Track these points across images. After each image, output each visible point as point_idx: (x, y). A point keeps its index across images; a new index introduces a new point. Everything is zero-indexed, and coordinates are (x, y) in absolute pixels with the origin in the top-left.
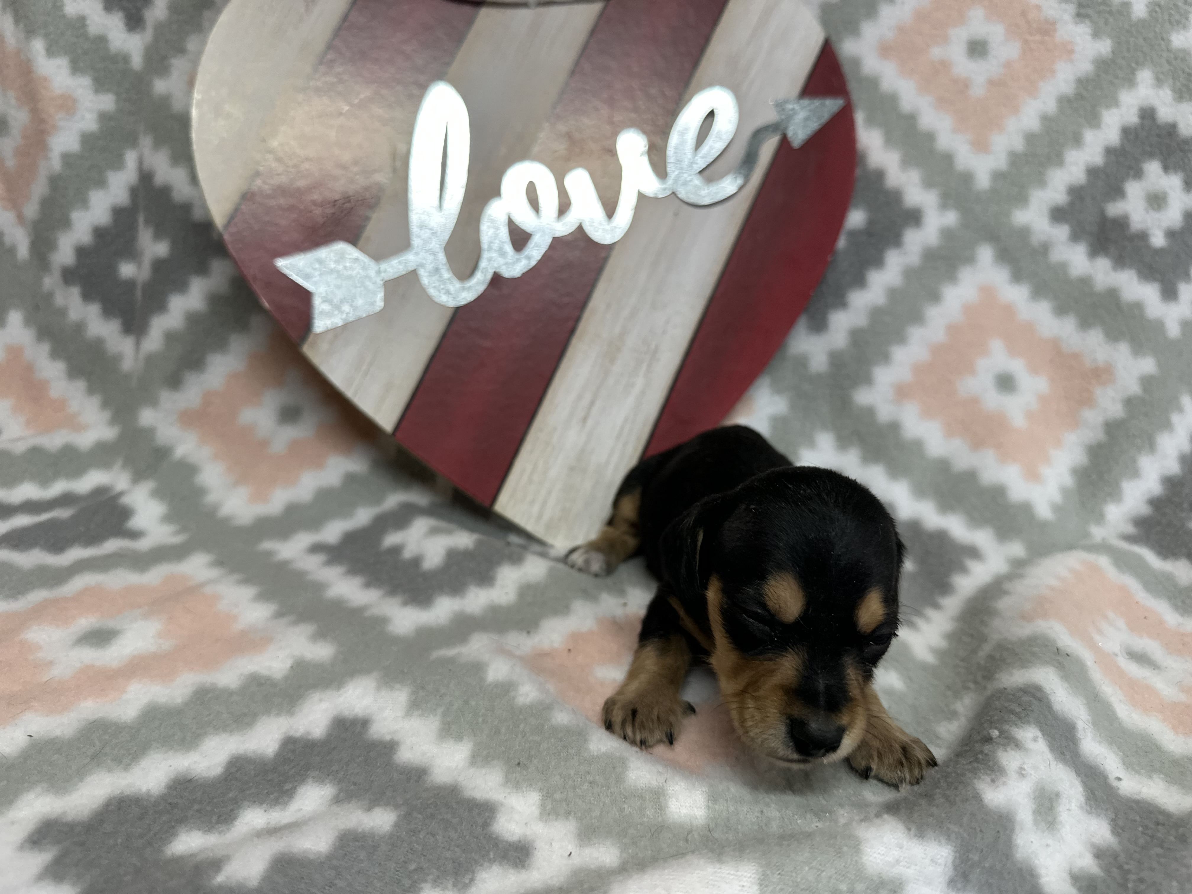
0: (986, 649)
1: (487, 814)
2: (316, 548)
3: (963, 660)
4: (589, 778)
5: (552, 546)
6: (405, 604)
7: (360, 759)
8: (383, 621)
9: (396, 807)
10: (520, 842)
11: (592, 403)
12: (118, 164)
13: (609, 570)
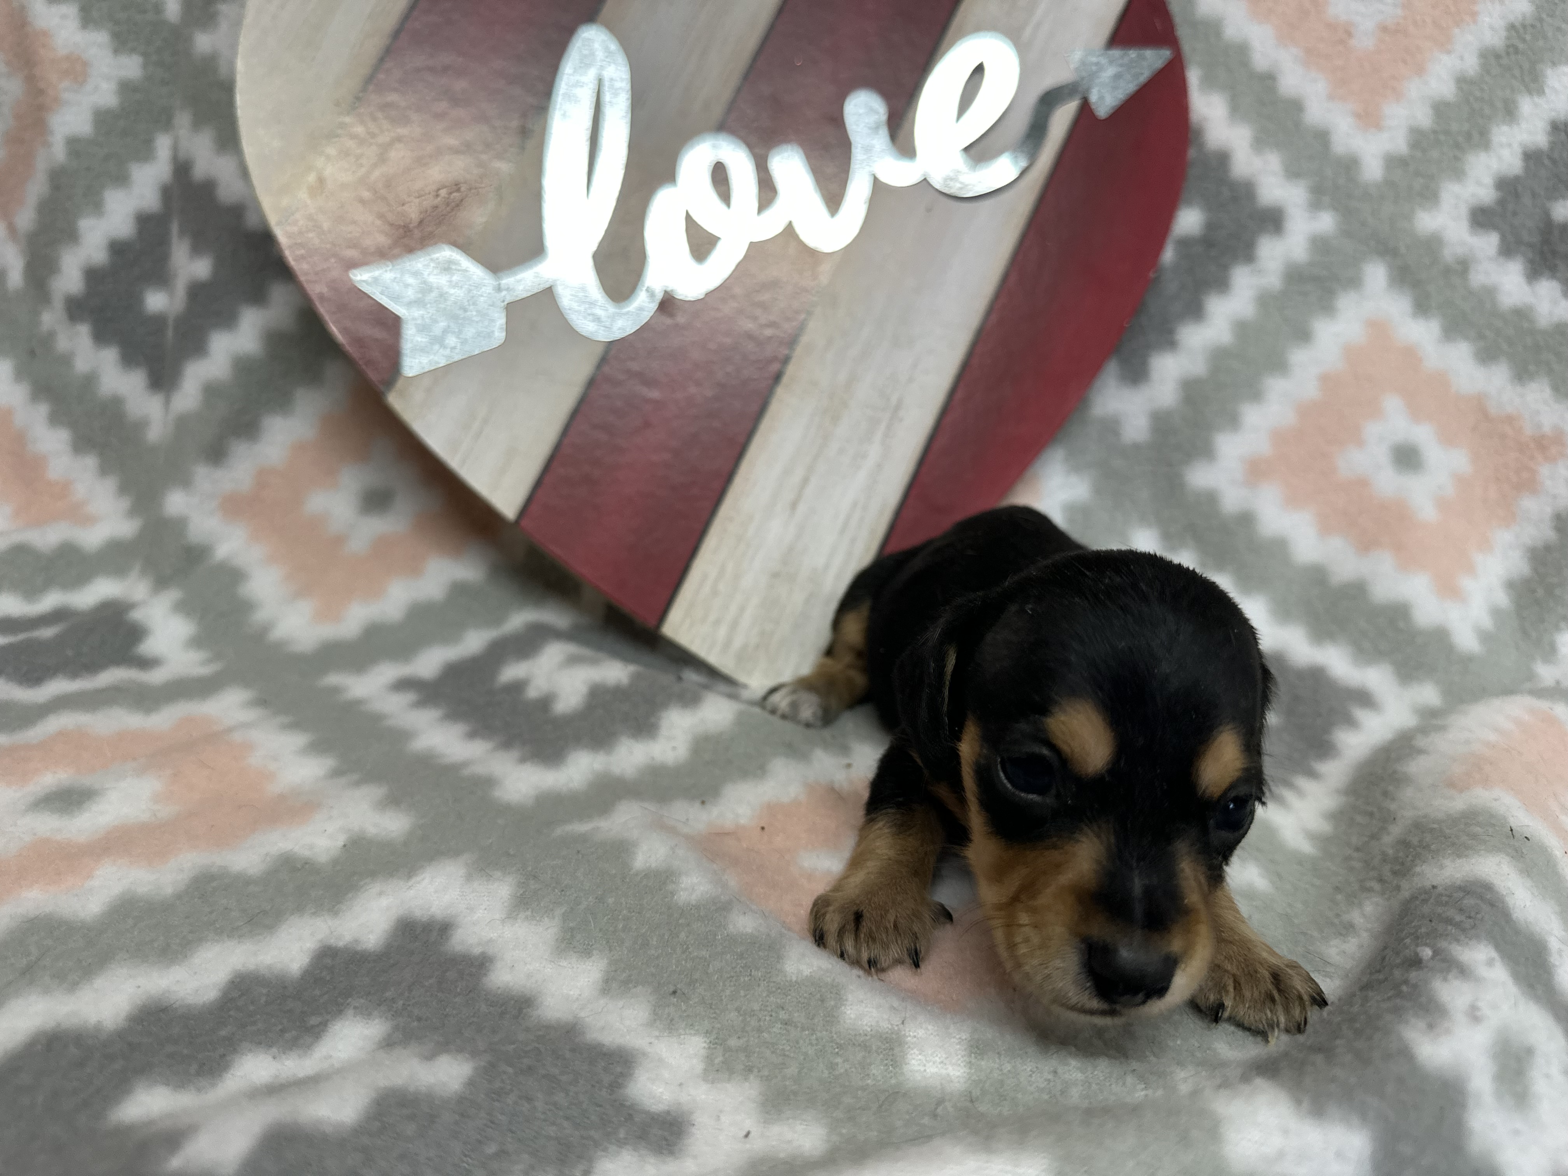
0: (1396, 831)
1: (619, 1069)
2: (403, 685)
3: (1357, 849)
4: (783, 1015)
5: (745, 686)
6: (523, 760)
7: (431, 981)
8: (488, 782)
9: (474, 1054)
10: (668, 1113)
11: (805, 481)
12: (145, 153)
13: (827, 718)
